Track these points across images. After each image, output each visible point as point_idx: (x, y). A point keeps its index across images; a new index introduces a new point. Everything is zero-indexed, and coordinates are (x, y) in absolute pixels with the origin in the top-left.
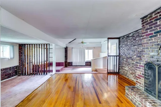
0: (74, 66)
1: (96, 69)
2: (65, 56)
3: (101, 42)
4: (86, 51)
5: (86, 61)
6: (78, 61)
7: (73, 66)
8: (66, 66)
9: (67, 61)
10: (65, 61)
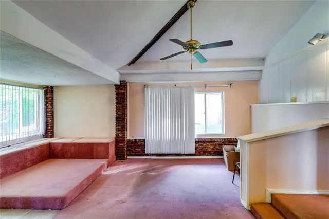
0: (153, 155)
1: (272, 195)
2: (117, 119)
3: (263, 59)
4: (199, 98)
5: (196, 137)
6: (168, 136)
7: (148, 155)
8: (120, 156)
9: (123, 137)
10: (117, 135)
